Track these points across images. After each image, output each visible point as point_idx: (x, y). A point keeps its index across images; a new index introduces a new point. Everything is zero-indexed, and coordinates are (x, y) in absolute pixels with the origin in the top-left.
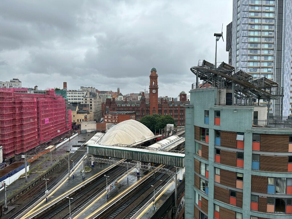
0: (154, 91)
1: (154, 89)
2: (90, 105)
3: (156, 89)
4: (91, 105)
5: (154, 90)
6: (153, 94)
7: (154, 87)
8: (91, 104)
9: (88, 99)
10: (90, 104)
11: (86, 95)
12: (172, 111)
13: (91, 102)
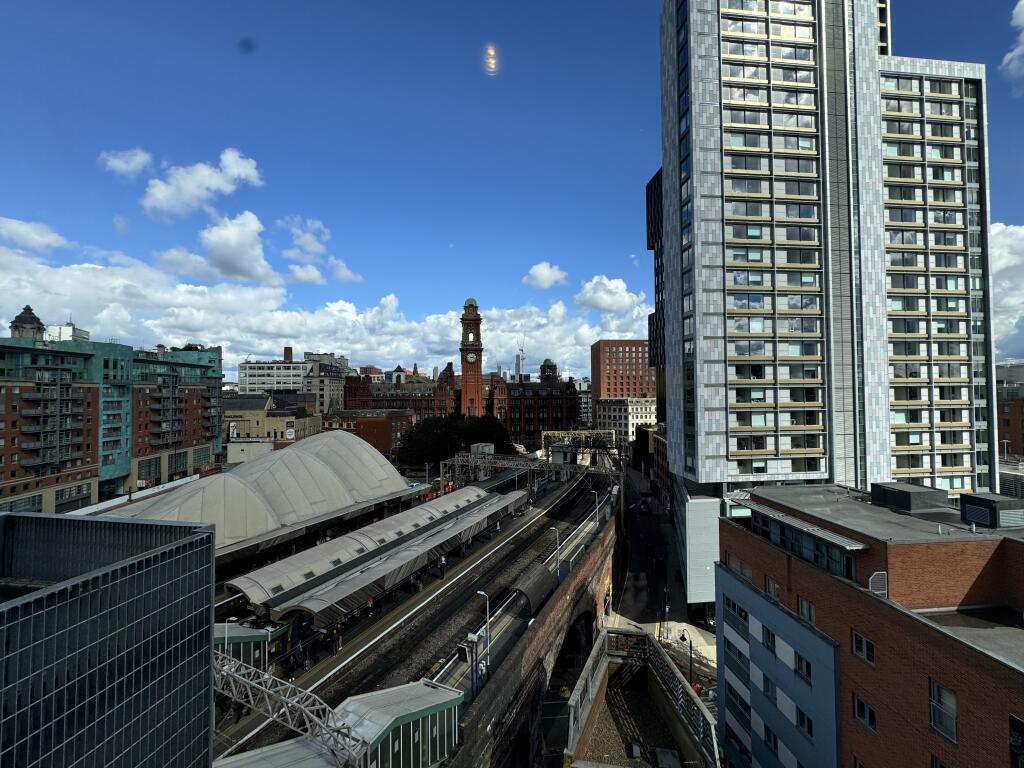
0: (471, 357)
1: (471, 351)
2: (318, 396)
3: (476, 350)
4: (322, 396)
5: (471, 355)
6: (472, 363)
7: (472, 349)
8: (321, 393)
9: (316, 382)
10: (318, 393)
11: (311, 370)
12: (519, 408)
13: (322, 390)
